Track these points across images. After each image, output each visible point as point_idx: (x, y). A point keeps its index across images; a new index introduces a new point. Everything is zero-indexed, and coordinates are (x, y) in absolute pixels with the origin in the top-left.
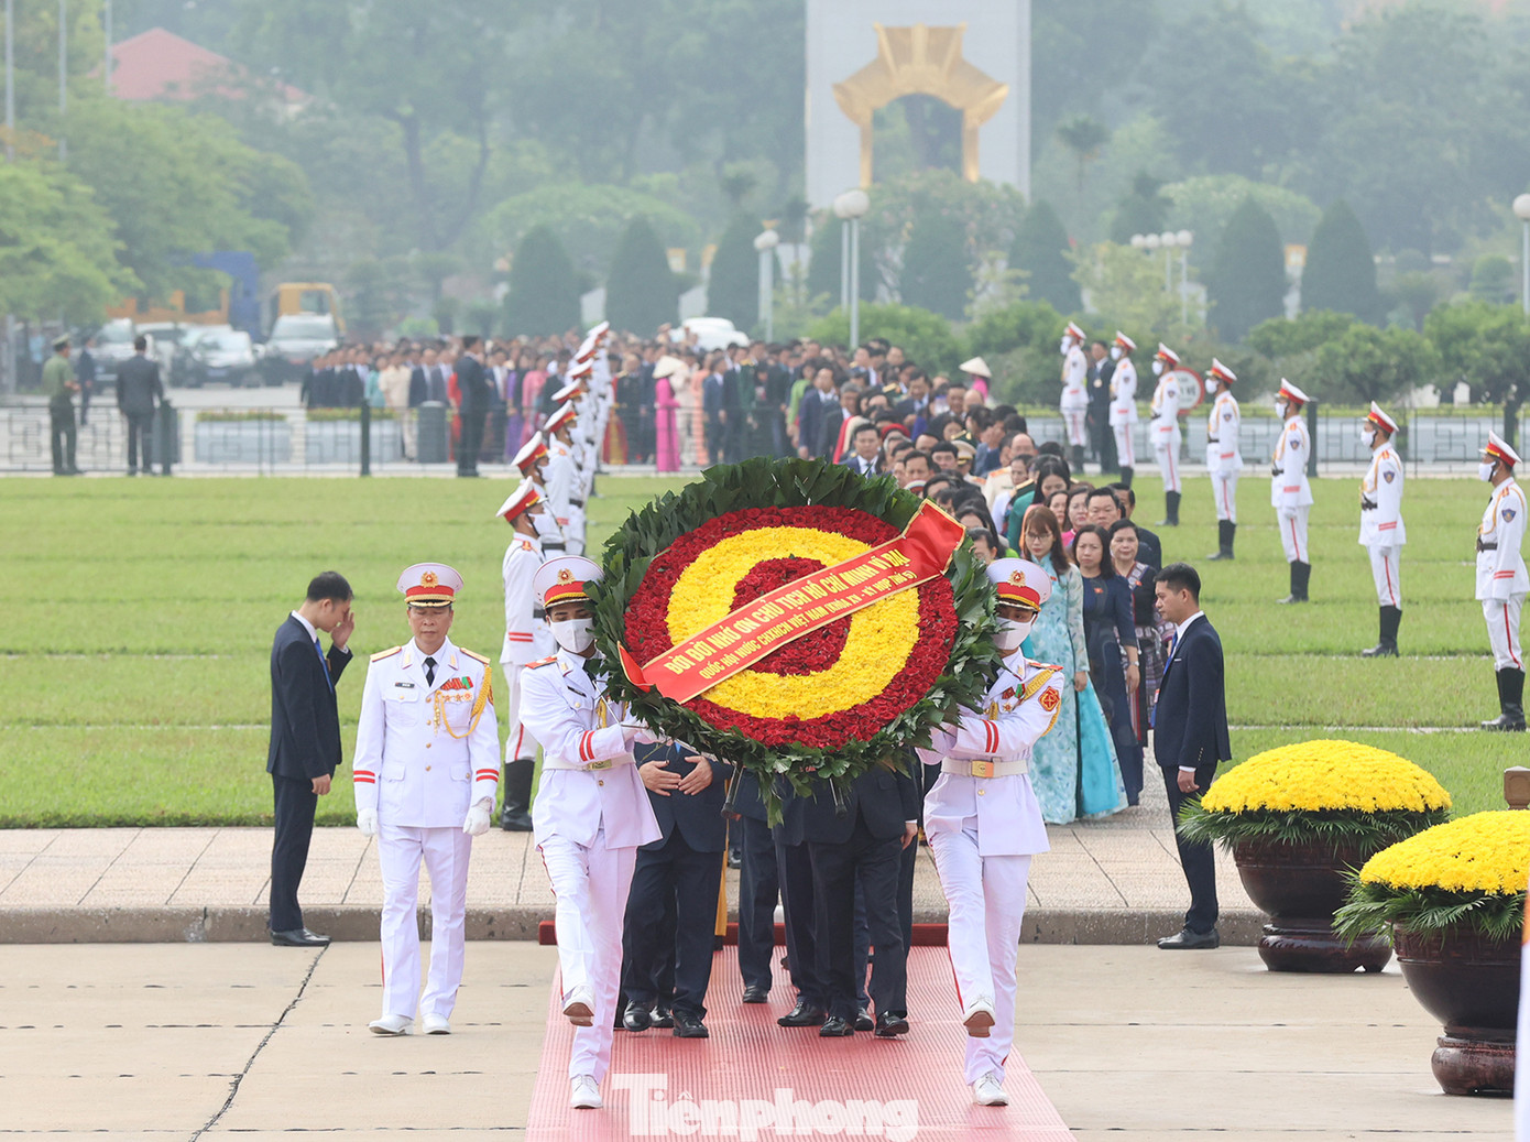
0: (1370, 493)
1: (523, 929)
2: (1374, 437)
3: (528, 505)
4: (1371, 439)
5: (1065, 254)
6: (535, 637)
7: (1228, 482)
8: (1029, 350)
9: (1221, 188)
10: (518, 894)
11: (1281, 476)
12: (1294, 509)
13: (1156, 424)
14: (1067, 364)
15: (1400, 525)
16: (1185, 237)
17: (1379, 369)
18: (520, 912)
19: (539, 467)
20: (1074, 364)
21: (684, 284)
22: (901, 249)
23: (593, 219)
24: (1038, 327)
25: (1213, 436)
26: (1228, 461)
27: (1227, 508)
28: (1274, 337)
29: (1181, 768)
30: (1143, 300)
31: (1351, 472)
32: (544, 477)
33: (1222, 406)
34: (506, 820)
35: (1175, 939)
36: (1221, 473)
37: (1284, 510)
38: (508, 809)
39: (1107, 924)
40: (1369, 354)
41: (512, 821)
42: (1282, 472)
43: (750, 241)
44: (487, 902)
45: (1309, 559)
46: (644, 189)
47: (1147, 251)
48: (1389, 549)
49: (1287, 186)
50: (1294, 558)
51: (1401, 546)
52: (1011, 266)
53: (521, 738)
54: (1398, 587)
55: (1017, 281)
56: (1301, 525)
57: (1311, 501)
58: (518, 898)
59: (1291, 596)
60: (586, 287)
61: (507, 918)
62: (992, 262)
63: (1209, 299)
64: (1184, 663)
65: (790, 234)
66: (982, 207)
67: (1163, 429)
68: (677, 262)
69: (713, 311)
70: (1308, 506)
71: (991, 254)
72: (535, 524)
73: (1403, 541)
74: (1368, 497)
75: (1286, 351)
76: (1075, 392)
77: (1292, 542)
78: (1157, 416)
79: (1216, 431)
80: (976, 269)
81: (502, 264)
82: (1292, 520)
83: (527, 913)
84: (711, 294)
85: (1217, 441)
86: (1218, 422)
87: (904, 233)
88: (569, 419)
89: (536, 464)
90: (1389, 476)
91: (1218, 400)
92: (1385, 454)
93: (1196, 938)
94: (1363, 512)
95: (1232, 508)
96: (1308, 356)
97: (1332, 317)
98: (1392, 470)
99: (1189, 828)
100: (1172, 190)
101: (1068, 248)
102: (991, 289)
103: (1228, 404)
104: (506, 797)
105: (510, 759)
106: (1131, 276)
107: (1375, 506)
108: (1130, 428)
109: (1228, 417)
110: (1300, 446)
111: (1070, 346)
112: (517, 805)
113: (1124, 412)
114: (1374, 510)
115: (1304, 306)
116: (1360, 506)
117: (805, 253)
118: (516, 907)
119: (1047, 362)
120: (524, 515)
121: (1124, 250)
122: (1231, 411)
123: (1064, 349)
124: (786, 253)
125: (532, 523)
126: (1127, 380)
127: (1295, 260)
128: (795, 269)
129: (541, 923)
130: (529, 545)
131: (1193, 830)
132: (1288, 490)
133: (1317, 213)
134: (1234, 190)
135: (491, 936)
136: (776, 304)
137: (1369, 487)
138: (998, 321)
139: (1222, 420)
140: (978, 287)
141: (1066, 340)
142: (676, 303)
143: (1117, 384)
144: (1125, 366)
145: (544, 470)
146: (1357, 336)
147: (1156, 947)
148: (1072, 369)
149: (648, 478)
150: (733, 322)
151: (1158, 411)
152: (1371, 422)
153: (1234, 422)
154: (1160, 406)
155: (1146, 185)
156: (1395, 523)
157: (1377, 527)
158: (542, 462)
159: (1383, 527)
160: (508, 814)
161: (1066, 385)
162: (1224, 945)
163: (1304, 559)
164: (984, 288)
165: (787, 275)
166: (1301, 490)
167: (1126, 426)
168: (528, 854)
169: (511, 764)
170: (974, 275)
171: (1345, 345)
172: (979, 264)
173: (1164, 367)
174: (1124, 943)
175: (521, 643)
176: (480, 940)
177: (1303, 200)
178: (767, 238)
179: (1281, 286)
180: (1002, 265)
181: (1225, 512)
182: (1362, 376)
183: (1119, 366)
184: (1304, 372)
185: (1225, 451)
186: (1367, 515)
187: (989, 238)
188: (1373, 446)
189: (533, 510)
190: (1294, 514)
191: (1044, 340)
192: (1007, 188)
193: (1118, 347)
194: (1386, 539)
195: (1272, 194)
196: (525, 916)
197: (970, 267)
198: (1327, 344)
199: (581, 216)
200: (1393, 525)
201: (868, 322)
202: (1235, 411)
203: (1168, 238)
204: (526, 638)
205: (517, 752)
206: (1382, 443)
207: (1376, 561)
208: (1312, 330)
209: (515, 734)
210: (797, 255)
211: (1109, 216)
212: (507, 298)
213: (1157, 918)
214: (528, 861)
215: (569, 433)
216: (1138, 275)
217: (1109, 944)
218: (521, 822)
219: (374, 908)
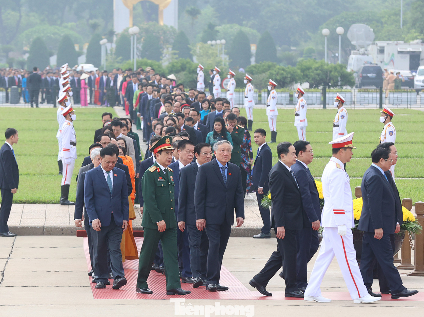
0: (297, 111)
1: (72, 232)
2: (298, 95)
3: (70, 112)
4: (298, 96)
5: (189, 46)
6: (70, 150)
7: (251, 109)
8: (185, 73)
9: (231, 28)
10: (70, 222)
11: (269, 106)
12: (273, 116)
13: (228, 93)
14: (199, 76)
15: (306, 121)
16: (223, 41)
17: (285, 78)
18: (71, 227)
19: (65, 102)
20: (201, 76)
21: (80, 54)
22: (142, 44)
23: (52, 36)
24: (188, 66)
25: (246, 96)
26: (250, 103)
27: (250, 116)
28: (254, 69)
29: (259, 187)
30: (212, 59)
31: (280, 107)
32: (66, 105)
33: (249, 87)
34: (62, 202)
35: (259, 235)
36: (249, 107)
37: (270, 116)
38: (62, 199)
39: (239, 231)
40: (282, 74)
41: (63, 202)
42: (270, 105)
43: (99, 42)
44: (61, 225)
45: (277, 131)
46: (66, 27)
47: (212, 45)
48: (303, 127)
49: (250, 27)
50: (272, 130)
51: (306, 126)
52: (173, 49)
53: (66, 178)
54: (305, 138)
55: (175, 54)
56: (275, 121)
57: (278, 114)
58: (70, 223)
59: (271, 141)
60: (51, 55)
61: (67, 229)
62: (167, 48)
63: (229, 59)
64: (261, 157)
65: (110, 41)
66: (165, 33)
67: (230, 94)
68: (77, 48)
69: (88, 62)
70: (277, 115)
71: (167, 46)
72: (72, 117)
73: (307, 125)
74: (297, 112)
75: (257, 73)
76: (201, 84)
77: (272, 125)
78: (229, 90)
79: (247, 94)
80: (163, 50)
81: (27, 48)
82: (272, 119)
83: (73, 227)
84: (87, 57)
85: (247, 97)
86: (247, 92)
87: (142, 40)
88: (69, 89)
89: (64, 101)
90: (303, 106)
91: (247, 86)
92: (302, 100)
93: (265, 235)
94: (295, 116)
95: (252, 116)
96: (264, 74)
97: (270, 63)
98: (304, 105)
99: (264, 204)
100: (217, 28)
101: (189, 44)
102: (167, 56)
103: (250, 87)
104: (61, 196)
105: (62, 184)
106: (208, 52)
107: (299, 115)
108: (219, 94)
109: (250, 90)
110: (275, 98)
111: (200, 71)
112: (65, 198)
113: (217, 89)
114: (298, 116)
115: (257, 61)
116: (295, 115)
117: (114, 46)
118: (70, 226)
119: (190, 76)
120: (69, 114)
121: (206, 45)
122: (251, 89)
123: (198, 72)
124: (109, 46)
125: (71, 117)
126: (218, 80)
127: (253, 48)
128: (111, 50)
129: (77, 231)
130: (70, 124)
131: (266, 204)
132: (271, 111)
133: (259, 36)
134: (235, 28)
135: (63, 234)
136: (107, 60)
137: (297, 110)
138: (175, 64)
139: (248, 91)
140: (163, 55)
141: (199, 69)
142: (77, 59)
143: (215, 81)
144: (217, 76)
145: (66, 103)
146: (279, 69)
147: (253, 238)
148: (200, 77)
149: (79, 108)
150: (94, 65)
151: (229, 89)
152: (298, 91)
153: (252, 92)
154: (229, 88)
155: (211, 27)
156: (305, 120)
157: (300, 121)
158: (66, 101)
159: (301, 121)
160: (62, 200)
161: (199, 82)
162: (272, 237)
163: (275, 130)
164: (165, 56)
165: (109, 52)
166: (275, 111)
167: (218, 94)
168: (70, 211)
169: (63, 186)
170: (162, 52)
171: (275, 71)
172: (164, 49)
173: (231, 77)
174: (243, 237)
175: (67, 152)
176: (59, 235)
177: (255, 31)
178: (104, 41)
179: (250, 55)
180: (170, 49)
181: (250, 118)
182: (280, 80)
183: (216, 76)
184: (263, 79)
185: (250, 100)
186: (296, 118)
187: (167, 41)
188: (298, 98)
189: (71, 113)
190: (273, 118)
191: (189, 69)
192: (172, 27)
193: (215, 71)
194: (302, 124)
195: (246, 30)
196: (72, 228)
197: (161, 50)
198: (270, 71)
199: (49, 35)
200: (304, 120)
201: (139, 64)
202: (252, 89)
203: (218, 42)
204: (68, 150)
205: (65, 182)
206: (301, 97)
207: (299, 131)
208: (265, 67)
209: (64, 177)
210: (111, 46)
211: (201, 35)
212: (28, 58)
213: (253, 230)
214: (70, 214)
215: (69, 93)
216: (210, 52)
217: (239, 237)
218: (66, 202)
219: (29, 226)
